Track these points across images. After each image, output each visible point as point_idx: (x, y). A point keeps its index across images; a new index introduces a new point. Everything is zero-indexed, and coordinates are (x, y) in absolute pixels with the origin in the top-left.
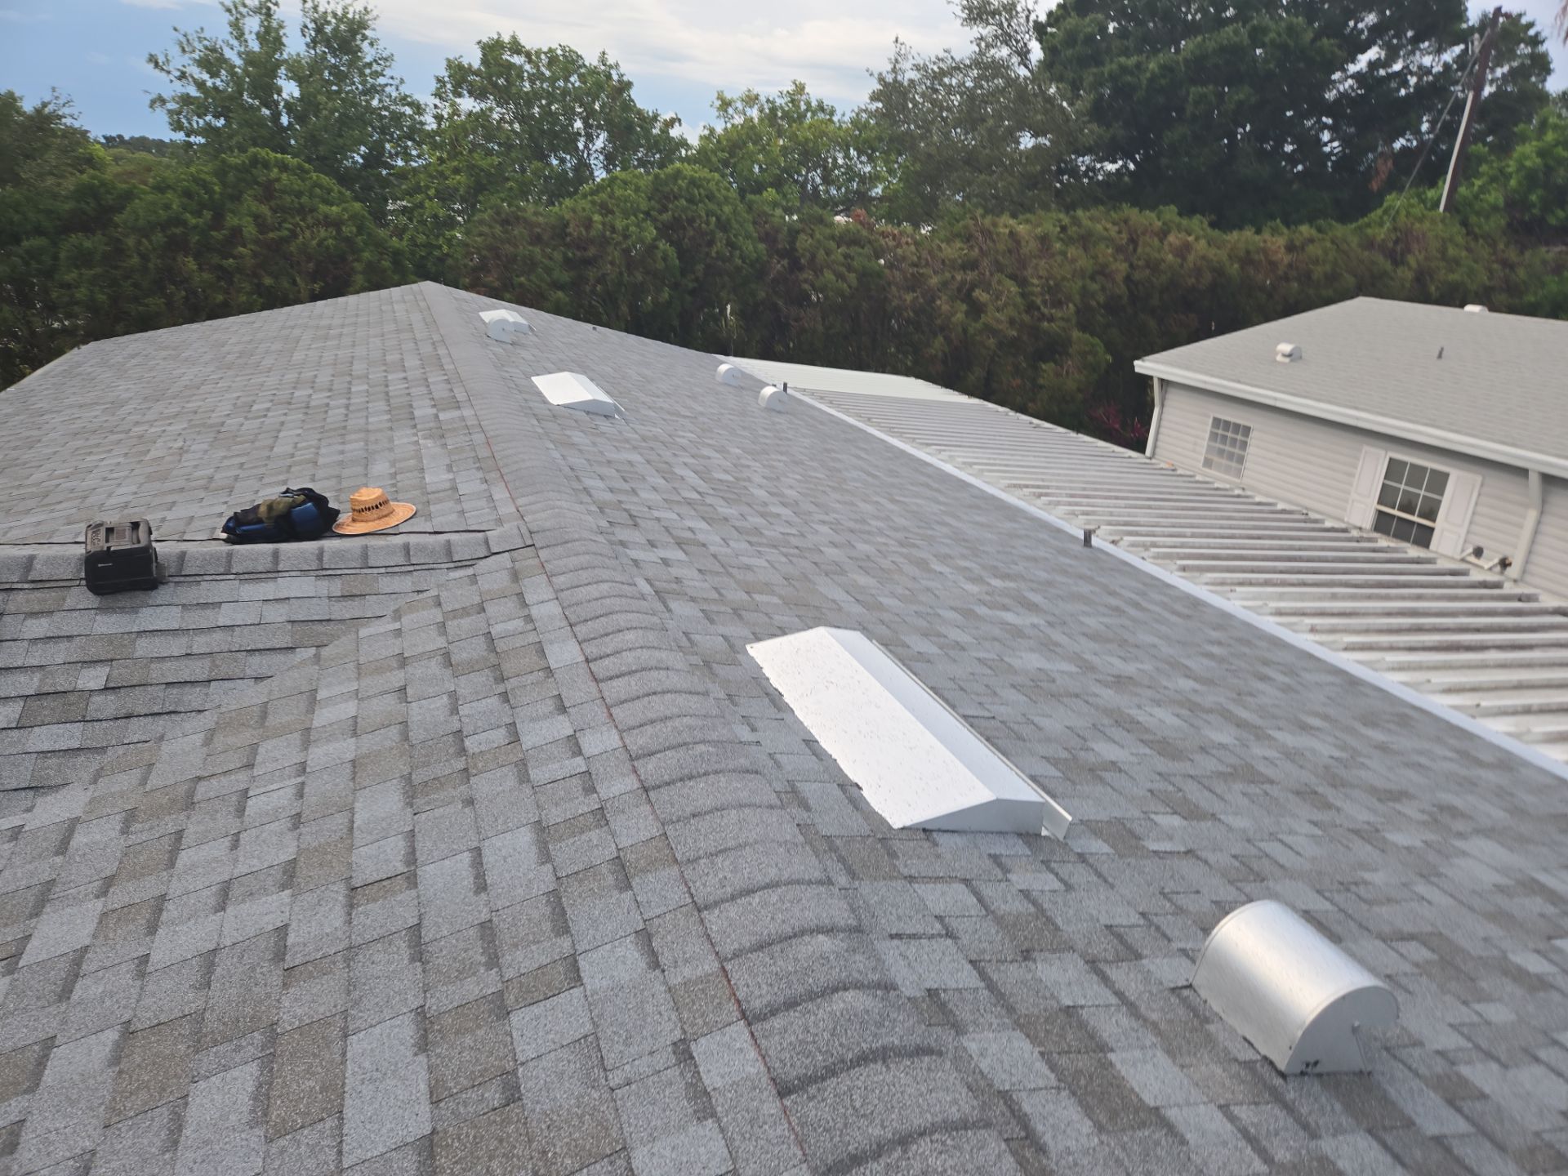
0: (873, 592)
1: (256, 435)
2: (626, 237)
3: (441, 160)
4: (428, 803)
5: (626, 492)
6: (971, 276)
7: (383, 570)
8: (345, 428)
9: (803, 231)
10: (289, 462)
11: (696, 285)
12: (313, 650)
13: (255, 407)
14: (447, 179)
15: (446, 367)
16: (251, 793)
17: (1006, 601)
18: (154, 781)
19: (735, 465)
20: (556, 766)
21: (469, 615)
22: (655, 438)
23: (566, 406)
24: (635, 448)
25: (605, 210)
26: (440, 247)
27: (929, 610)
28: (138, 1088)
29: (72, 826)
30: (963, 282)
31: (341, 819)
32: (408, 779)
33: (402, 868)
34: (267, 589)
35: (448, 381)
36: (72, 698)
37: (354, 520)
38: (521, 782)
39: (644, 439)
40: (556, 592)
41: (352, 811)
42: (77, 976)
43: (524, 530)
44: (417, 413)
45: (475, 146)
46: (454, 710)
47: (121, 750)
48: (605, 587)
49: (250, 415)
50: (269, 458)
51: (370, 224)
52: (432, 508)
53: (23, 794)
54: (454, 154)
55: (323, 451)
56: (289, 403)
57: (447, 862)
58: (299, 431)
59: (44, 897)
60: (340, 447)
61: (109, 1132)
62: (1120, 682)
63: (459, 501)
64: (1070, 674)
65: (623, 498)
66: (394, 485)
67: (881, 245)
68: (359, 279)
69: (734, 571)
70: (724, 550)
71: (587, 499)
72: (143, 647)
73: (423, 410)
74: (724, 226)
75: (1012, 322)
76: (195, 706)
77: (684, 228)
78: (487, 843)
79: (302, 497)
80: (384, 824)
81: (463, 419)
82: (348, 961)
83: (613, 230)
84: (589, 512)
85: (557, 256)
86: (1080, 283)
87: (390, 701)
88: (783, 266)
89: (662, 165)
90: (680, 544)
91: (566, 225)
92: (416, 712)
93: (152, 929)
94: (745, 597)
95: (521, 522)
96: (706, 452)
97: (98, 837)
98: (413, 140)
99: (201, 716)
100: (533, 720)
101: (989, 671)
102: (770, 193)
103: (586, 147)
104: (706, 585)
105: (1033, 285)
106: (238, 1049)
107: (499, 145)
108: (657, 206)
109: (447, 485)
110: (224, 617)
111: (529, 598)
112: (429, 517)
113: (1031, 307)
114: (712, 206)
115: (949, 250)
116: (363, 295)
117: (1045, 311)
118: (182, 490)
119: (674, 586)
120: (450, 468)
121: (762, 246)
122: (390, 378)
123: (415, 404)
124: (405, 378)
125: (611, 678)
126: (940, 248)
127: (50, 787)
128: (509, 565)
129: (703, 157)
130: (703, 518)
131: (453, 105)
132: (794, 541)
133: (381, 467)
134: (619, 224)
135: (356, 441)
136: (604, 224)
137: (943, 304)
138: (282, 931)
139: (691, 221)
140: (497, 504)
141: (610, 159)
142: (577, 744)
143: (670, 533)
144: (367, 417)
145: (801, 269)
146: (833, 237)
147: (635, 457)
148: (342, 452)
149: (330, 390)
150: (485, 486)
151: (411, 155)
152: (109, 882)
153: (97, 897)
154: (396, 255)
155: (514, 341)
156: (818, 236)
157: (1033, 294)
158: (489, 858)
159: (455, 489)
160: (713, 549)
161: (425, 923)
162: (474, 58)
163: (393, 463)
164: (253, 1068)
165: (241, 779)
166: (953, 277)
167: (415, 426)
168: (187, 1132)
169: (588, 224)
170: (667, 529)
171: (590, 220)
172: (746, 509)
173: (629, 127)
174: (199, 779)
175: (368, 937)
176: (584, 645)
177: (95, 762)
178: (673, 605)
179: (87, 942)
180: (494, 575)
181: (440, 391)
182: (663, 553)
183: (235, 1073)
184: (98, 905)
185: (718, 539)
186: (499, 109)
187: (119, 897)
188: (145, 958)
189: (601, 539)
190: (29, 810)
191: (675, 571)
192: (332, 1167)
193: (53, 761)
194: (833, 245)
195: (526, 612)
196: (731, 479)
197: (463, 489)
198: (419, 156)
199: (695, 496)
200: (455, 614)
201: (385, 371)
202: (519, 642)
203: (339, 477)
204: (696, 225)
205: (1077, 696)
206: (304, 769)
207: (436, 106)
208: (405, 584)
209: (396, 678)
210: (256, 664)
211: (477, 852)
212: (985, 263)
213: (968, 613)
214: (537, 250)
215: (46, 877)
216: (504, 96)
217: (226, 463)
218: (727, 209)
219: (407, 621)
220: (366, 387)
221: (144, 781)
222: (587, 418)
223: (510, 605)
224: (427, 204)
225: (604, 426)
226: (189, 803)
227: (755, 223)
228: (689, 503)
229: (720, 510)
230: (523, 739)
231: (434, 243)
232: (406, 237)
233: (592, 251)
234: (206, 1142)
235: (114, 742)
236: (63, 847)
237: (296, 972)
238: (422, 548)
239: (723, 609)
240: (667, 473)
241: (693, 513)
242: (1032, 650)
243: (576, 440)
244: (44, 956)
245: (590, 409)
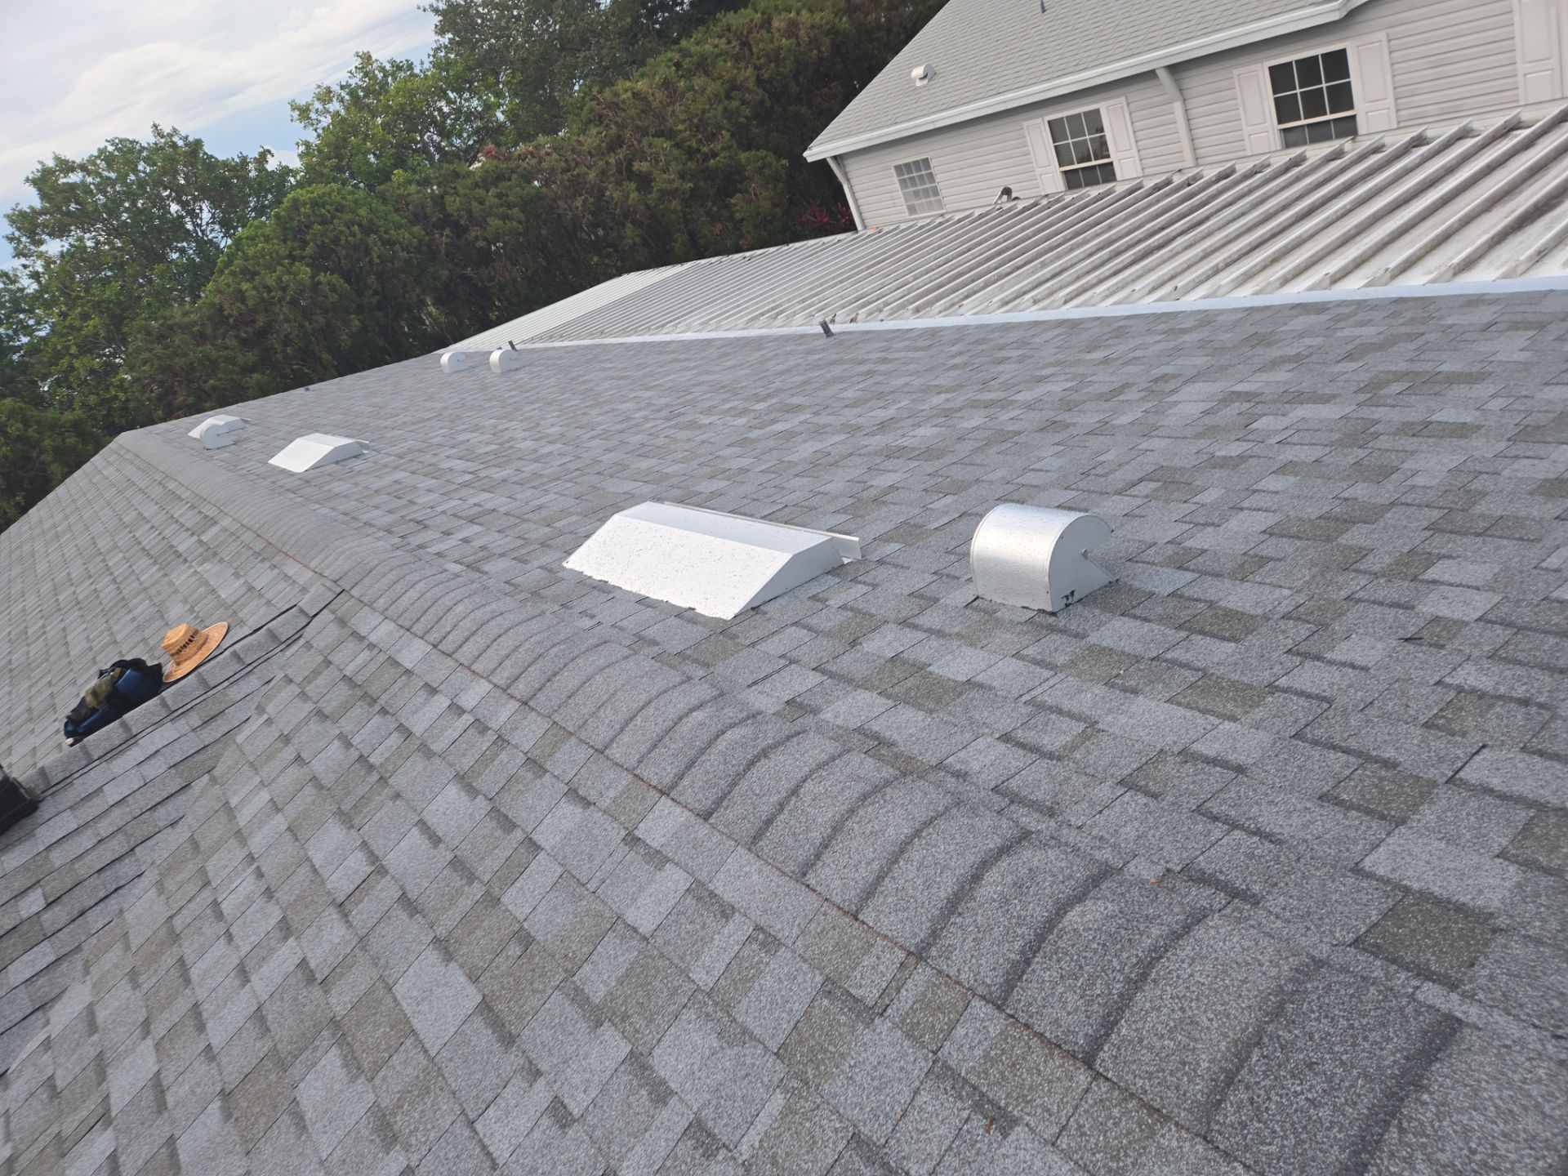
0: (657, 469)
1: (47, 652)
3: (64, 315)
4: (365, 817)
5: (405, 506)
6: (622, 153)
7: (226, 684)
8: (123, 599)
9: (446, 193)
10: (90, 655)
11: (377, 298)
12: (206, 778)
13: (30, 632)
14: (80, 329)
15: (183, 496)
16: (220, 900)
17: (772, 416)
18: (135, 942)
19: (494, 434)
20: (450, 730)
21: (320, 673)
22: (410, 451)
23: (314, 468)
24: (395, 468)
25: (249, 274)
26: (116, 397)
27: (710, 457)
28: (256, 1119)
29: (90, 1011)
30: (619, 163)
31: (304, 871)
32: (340, 812)
33: (369, 869)
34: (135, 754)
35: (193, 507)
36: (24, 928)
37: (178, 664)
38: (429, 759)
39: (401, 457)
40: (382, 613)
41: (308, 859)
42: (163, 1092)
43: (329, 584)
44: (181, 549)
45: (88, 284)
46: (348, 745)
47: (94, 940)
48: (421, 585)
49: (29, 641)
50: (70, 663)
51: (32, 412)
52: (241, 615)
53: (33, 1017)
54: (73, 302)
55: (115, 628)
56: (60, 610)
57: (402, 844)
58: (84, 626)
59: (100, 1067)
60: (130, 616)
61: (251, 1155)
62: (883, 426)
63: (261, 596)
64: (841, 442)
65: (403, 512)
66: (196, 618)
67: (525, 169)
68: (56, 468)
69: (530, 516)
70: (514, 505)
71: (373, 530)
72: (58, 857)
73: (185, 543)
74: (368, 229)
75: (681, 176)
76: (132, 874)
77: (334, 251)
78: (425, 813)
79: (118, 670)
80: (339, 852)
81: (225, 529)
82: (364, 949)
83: (269, 289)
84: (379, 539)
85: (231, 342)
86: (720, 108)
87: (294, 772)
88: (447, 236)
89: (278, 202)
90: (472, 520)
91: (221, 309)
92: (318, 766)
93: (201, 1028)
94: (547, 530)
95: (323, 580)
96: (462, 438)
97: (117, 1003)
98: (23, 311)
99: (143, 878)
100: (415, 713)
101: (773, 476)
102: (398, 174)
103: (196, 225)
104: (509, 539)
105: (681, 131)
106: (316, 1048)
107: (110, 269)
108: (296, 244)
109: (243, 589)
110: (112, 795)
111: (363, 632)
112: (242, 623)
113: (691, 153)
114: (347, 217)
115: (589, 140)
116: (67, 481)
117: (705, 149)
118: (10, 734)
119: (481, 554)
120: (237, 575)
121: (416, 229)
122: (138, 535)
123: (174, 543)
124: (152, 527)
125: (460, 646)
126: (579, 142)
127: (52, 1000)
128: (332, 617)
129: (313, 174)
130: (484, 490)
131: (40, 255)
132: (572, 466)
133: (176, 610)
134: (271, 280)
135: (142, 602)
136: (255, 288)
137: (613, 193)
138: (303, 964)
140: (294, 578)
141: (226, 225)
142: (459, 707)
143: (460, 517)
144: (138, 579)
145: (466, 230)
146: (477, 185)
147: (400, 475)
148: (133, 619)
149: (90, 577)
150: (276, 571)
151: (28, 326)
152: (146, 1027)
153: (144, 1038)
154: (76, 425)
155: (236, 439)
156: (461, 191)
157: (684, 140)
158: (431, 820)
159: (251, 589)
160: (502, 509)
161: (407, 889)
162: (31, 199)
163: (185, 601)
164: (335, 1051)
165: (206, 897)
166: (607, 163)
167: (185, 561)
168: (308, 1116)
169: (241, 297)
170: (455, 515)
171: (240, 291)
172: (519, 464)
173: (225, 183)
174: (171, 917)
175: (370, 925)
176: (426, 638)
177: (78, 959)
178: (486, 568)
179: (156, 1068)
180: (323, 632)
181: (190, 519)
182: (460, 536)
183: (322, 1063)
184: (149, 1042)
185: (504, 499)
186: (87, 236)
187: (160, 1028)
188: (209, 1047)
189: (399, 553)
190: (47, 1023)
191: (477, 543)
192: (425, 1062)
193: (41, 981)
194: (480, 192)
195: (366, 642)
196: (495, 447)
197: (258, 585)
198: (38, 323)
199: (468, 477)
200: (308, 680)
201: (130, 532)
202: (373, 667)
203: (144, 640)
205: (850, 455)
206: (253, 858)
207: (25, 266)
208: (253, 682)
209: (289, 753)
210: (163, 815)
211: (422, 824)
212: (628, 133)
213: (743, 442)
214: (208, 347)
215: (93, 1054)
216: (86, 219)
217: (34, 690)
218: (363, 211)
219: (270, 709)
220: (121, 555)
221: (127, 947)
222: (338, 467)
223: (351, 646)
224: (76, 363)
225: (358, 465)
226: (175, 937)
227: (397, 210)
228: (466, 485)
229: (496, 476)
230: (414, 730)
231: (108, 396)
232: (77, 405)
233: (261, 320)
234: (326, 1112)
235: (83, 938)
236: (92, 1027)
237: (330, 979)
238: (250, 648)
239: (531, 548)
240: (434, 472)
241: (472, 491)
242: (805, 441)
243: (337, 490)
244: (128, 1098)
245: (337, 458)
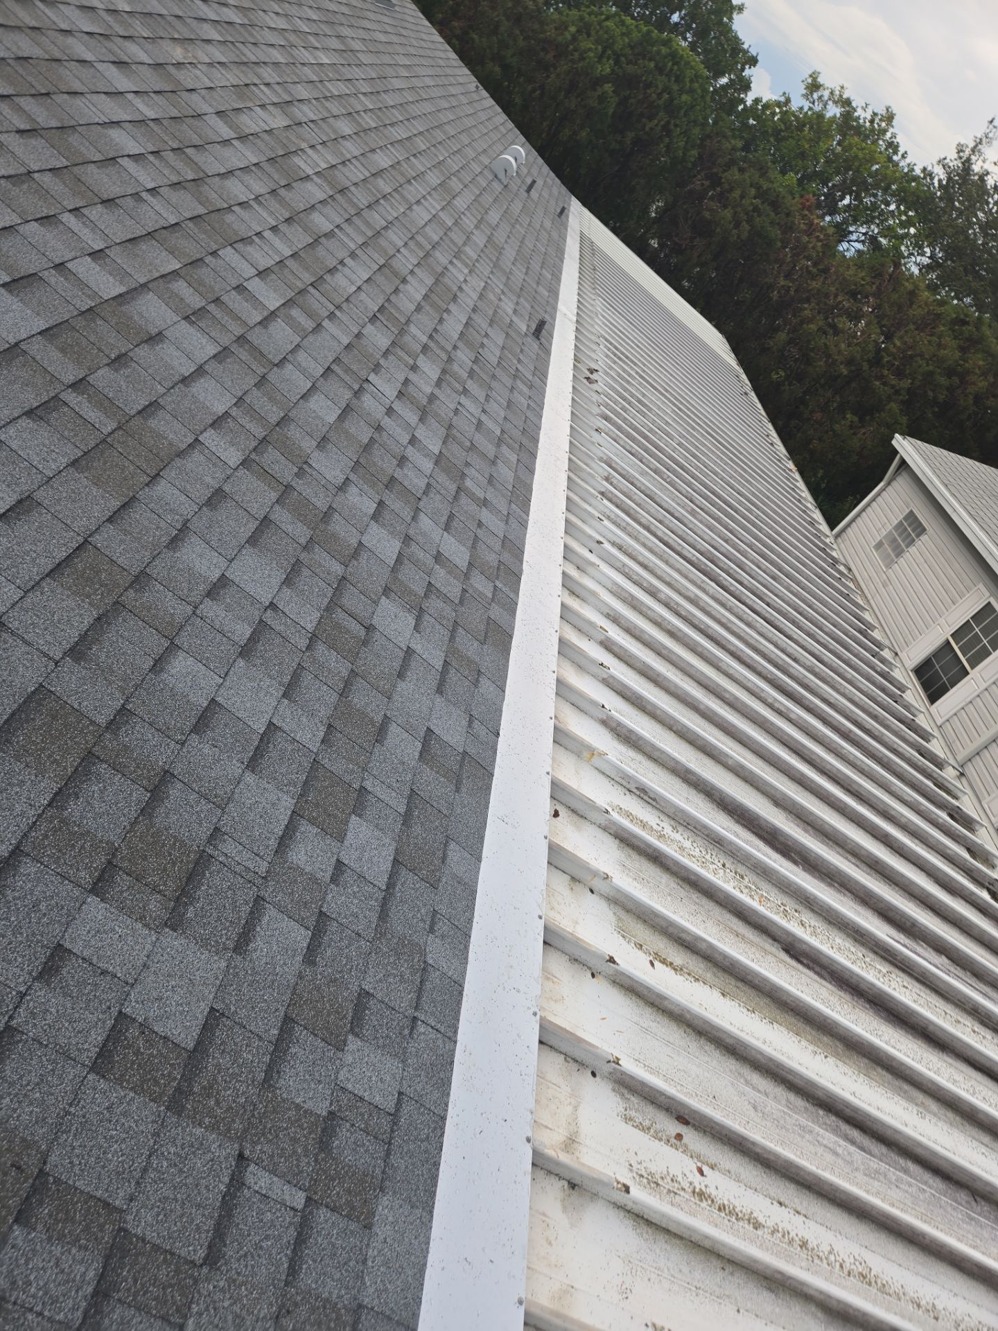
2: (582, 58)
25: (585, 28)
74: (671, 109)
75: (850, 362)
77: (637, 88)
108: (630, 56)
114: (674, 86)
117: (885, 372)
136: (574, 38)
137: (808, 309)
139: (648, 85)
169: (562, 30)
194: (752, 193)
204: (648, 91)
